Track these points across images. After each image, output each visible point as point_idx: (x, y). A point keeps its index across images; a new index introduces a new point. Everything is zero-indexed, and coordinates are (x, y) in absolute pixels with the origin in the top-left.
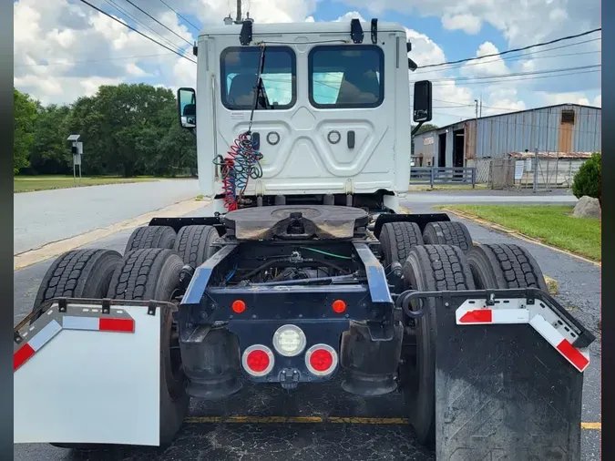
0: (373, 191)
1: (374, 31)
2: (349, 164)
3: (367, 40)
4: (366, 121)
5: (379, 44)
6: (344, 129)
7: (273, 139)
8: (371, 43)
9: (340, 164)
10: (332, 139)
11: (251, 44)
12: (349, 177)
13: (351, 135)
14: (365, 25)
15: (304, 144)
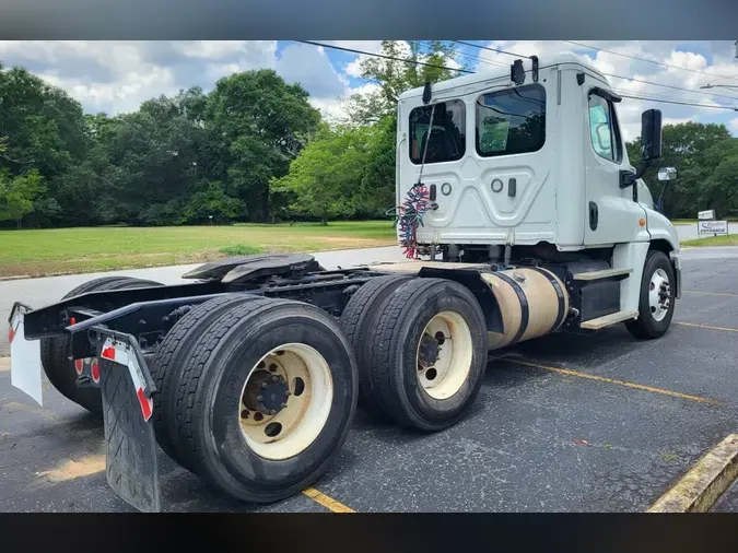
0: (535, 243)
1: (535, 69)
2: (512, 213)
3: (528, 80)
4: (528, 167)
5: (540, 82)
6: (505, 177)
7: (446, 190)
8: (532, 82)
9: (502, 213)
10: (496, 187)
11: (431, 103)
12: (511, 228)
13: (513, 182)
14: (527, 65)
15: (471, 194)
